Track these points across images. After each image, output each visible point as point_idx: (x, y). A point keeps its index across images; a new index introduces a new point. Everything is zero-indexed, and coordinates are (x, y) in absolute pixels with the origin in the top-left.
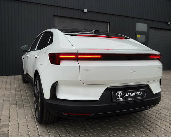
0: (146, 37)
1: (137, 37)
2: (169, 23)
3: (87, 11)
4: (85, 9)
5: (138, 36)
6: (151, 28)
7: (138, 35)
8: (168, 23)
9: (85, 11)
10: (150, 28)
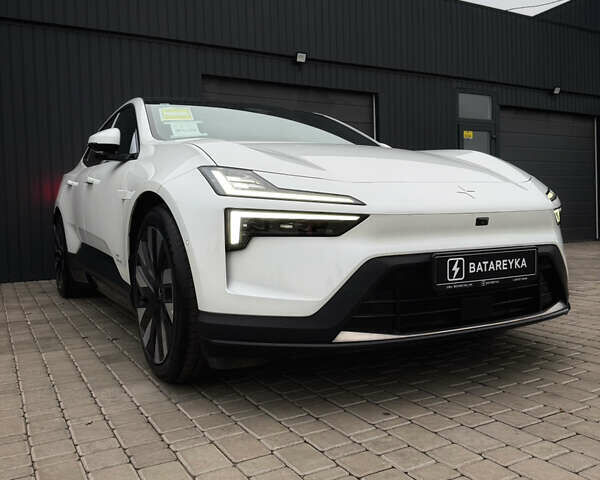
0: (492, 138)
1: (463, 139)
2: (557, 91)
3: (306, 59)
4: (299, 54)
5: (468, 134)
6: (504, 108)
7: (465, 133)
8: (553, 90)
9: (301, 58)
10: (502, 107)
